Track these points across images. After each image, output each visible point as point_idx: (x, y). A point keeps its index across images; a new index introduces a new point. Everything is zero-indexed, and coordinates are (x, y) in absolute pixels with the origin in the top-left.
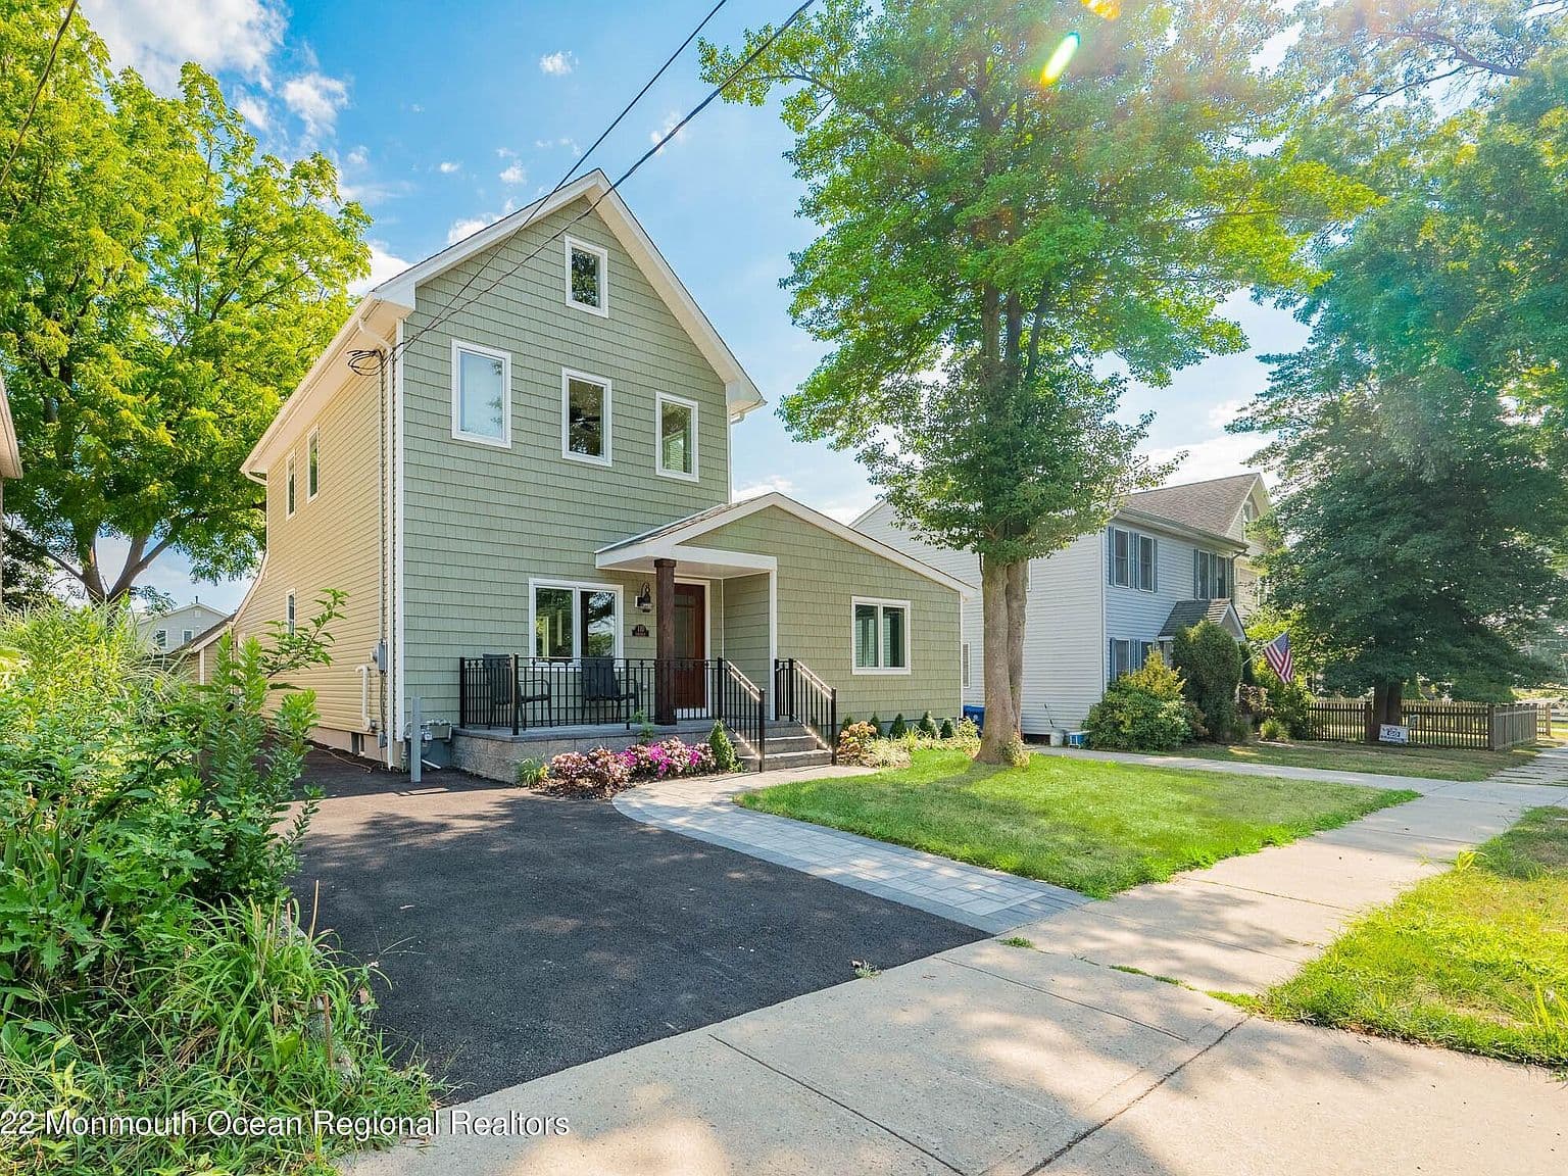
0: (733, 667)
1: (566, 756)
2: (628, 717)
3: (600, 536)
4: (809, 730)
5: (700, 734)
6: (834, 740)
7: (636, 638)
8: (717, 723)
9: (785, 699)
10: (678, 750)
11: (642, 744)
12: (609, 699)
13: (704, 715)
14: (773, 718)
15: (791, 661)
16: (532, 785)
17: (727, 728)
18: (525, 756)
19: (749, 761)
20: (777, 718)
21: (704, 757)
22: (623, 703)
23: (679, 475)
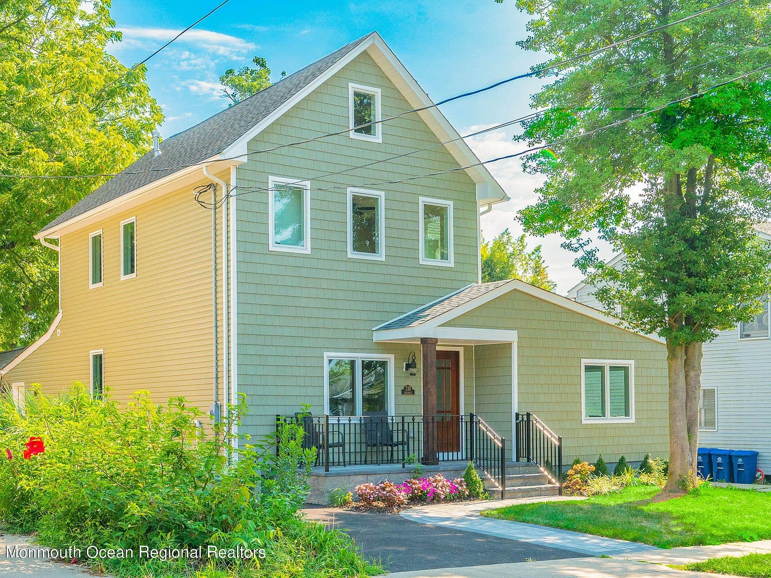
0: (482, 421)
1: (365, 486)
2: (403, 459)
3: (377, 317)
4: (542, 469)
5: (457, 471)
6: (562, 477)
7: (404, 396)
8: (470, 463)
9: (523, 444)
10: (441, 482)
11: (415, 478)
12: (385, 445)
13: (460, 458)
14: (514, 459)
15: (528, 415)
16: (341, 506)
17: (478, 467)
18: (335, 487)
19: (494, 491)
20: (518, 460)
21: (460, 488)
22: (395, 448)
23: (438, 262)
